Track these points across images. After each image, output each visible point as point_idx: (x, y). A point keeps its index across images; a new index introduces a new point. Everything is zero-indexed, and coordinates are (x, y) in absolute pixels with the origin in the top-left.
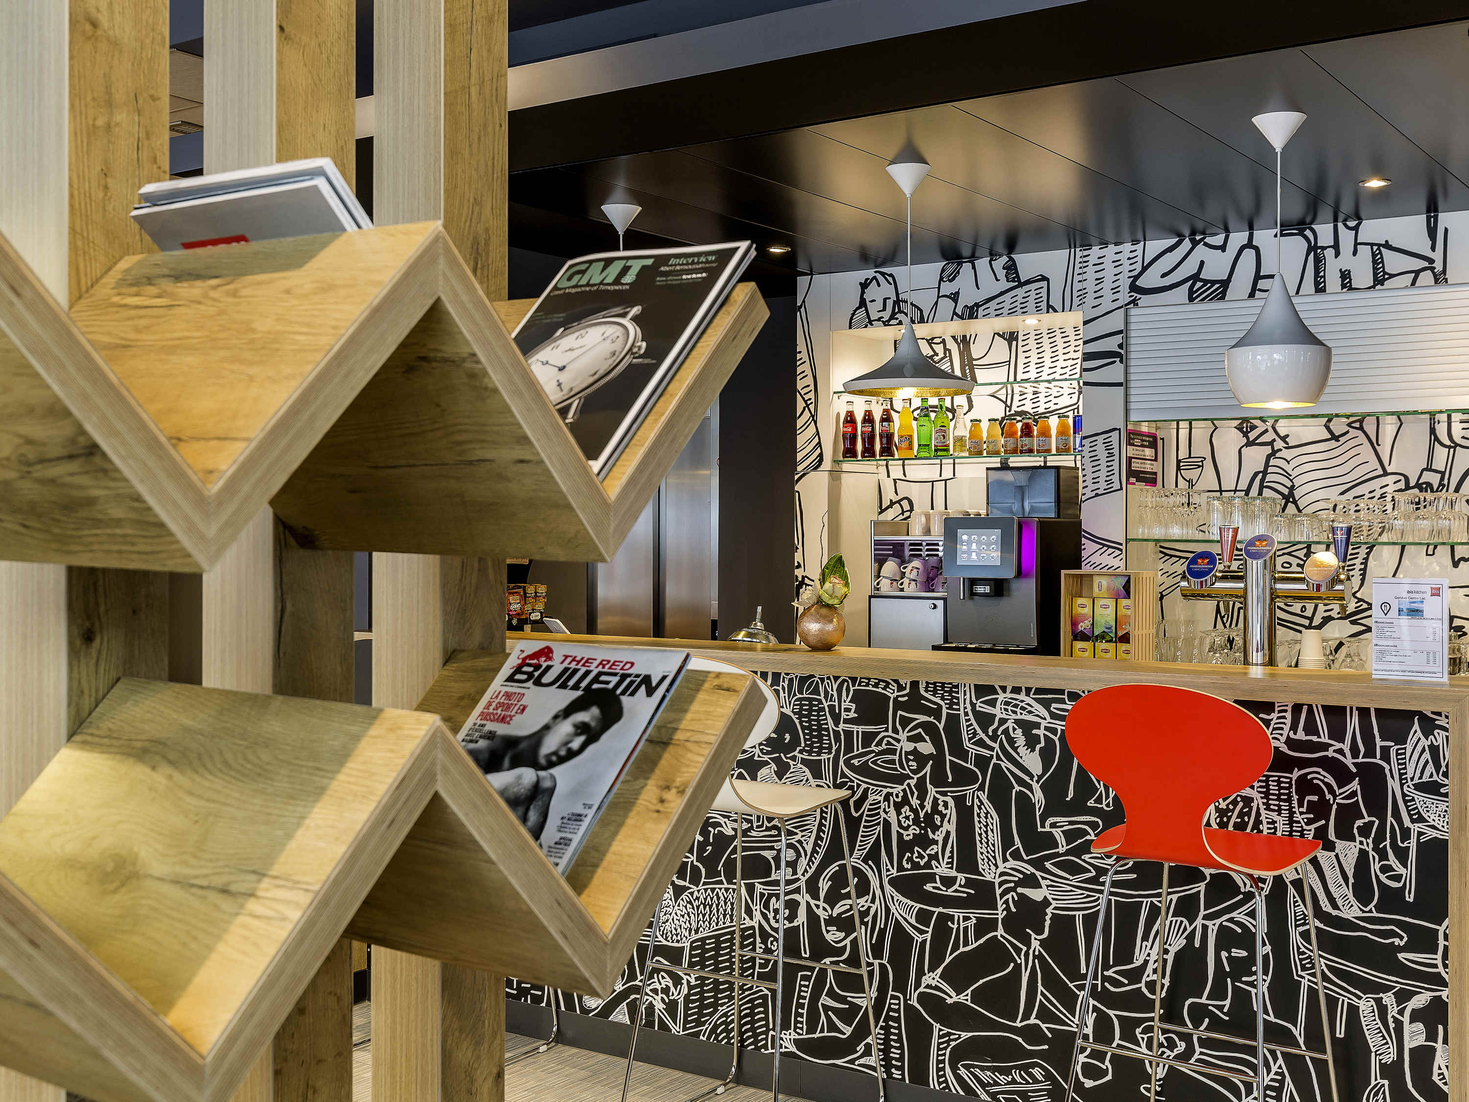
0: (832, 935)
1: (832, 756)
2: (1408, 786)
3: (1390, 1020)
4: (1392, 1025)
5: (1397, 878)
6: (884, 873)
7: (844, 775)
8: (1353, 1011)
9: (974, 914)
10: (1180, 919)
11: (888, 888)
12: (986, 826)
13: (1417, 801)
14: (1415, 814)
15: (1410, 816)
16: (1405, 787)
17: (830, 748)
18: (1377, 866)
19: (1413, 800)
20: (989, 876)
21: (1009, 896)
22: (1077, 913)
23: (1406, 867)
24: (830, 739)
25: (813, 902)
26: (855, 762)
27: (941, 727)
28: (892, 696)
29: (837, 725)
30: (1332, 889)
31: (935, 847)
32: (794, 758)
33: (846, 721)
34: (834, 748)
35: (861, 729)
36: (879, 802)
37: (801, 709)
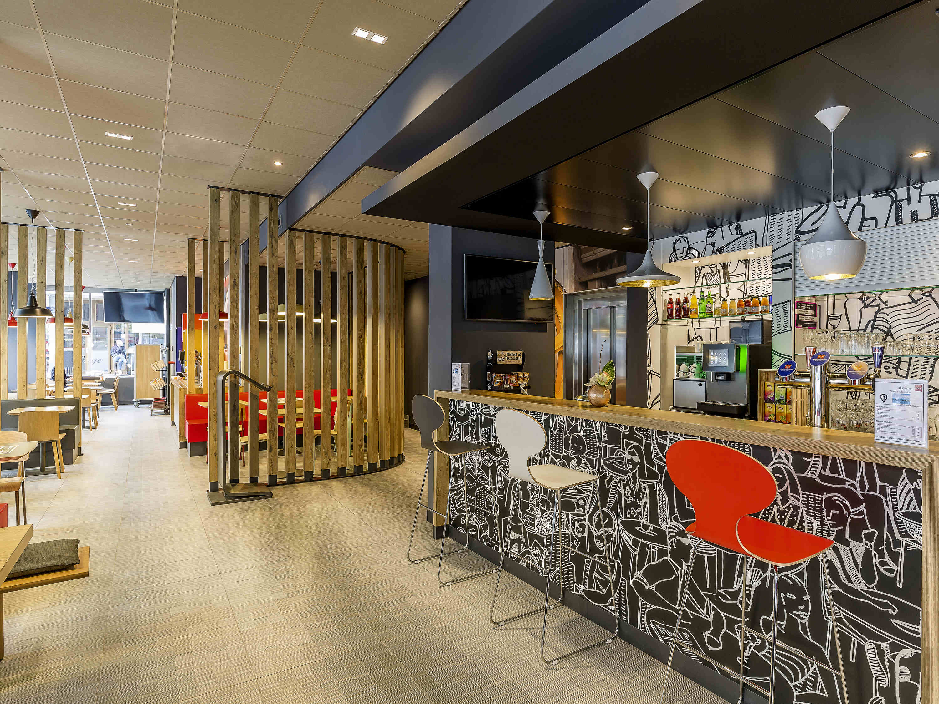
0: (598, 544)
1: (598, 458)
2: (899, 513)
3: (886, 661)
4: (887, 664)
5: (891, 571)
6: (619, 517)
7: (603, 468)
8: (861, 649)
9: (658, 546)
10: (758, 569)
11: (620, 525)
12: (662, 502)
13: (905, 524)
14: (903, 532)
15: (900, 533)
16: (897, 513)
17: (597, 454)
18: (877, 561)
19: (902, 522)
20: (664, 527)
21: (672, 540)
22: (705, 555)
23: (897, 565)
24: (597, 450)
25: (591, 526)
26: (607, 462)
27: (643, 448)
28: (622, 431)
29: (600, 443)
30: (848, 570)
31: (640, 508)
32: (583, 457)
33: (604, 442)
34: (599, 454)
35: (610, 446)
36: (617, 483)
37: (586, 435)
